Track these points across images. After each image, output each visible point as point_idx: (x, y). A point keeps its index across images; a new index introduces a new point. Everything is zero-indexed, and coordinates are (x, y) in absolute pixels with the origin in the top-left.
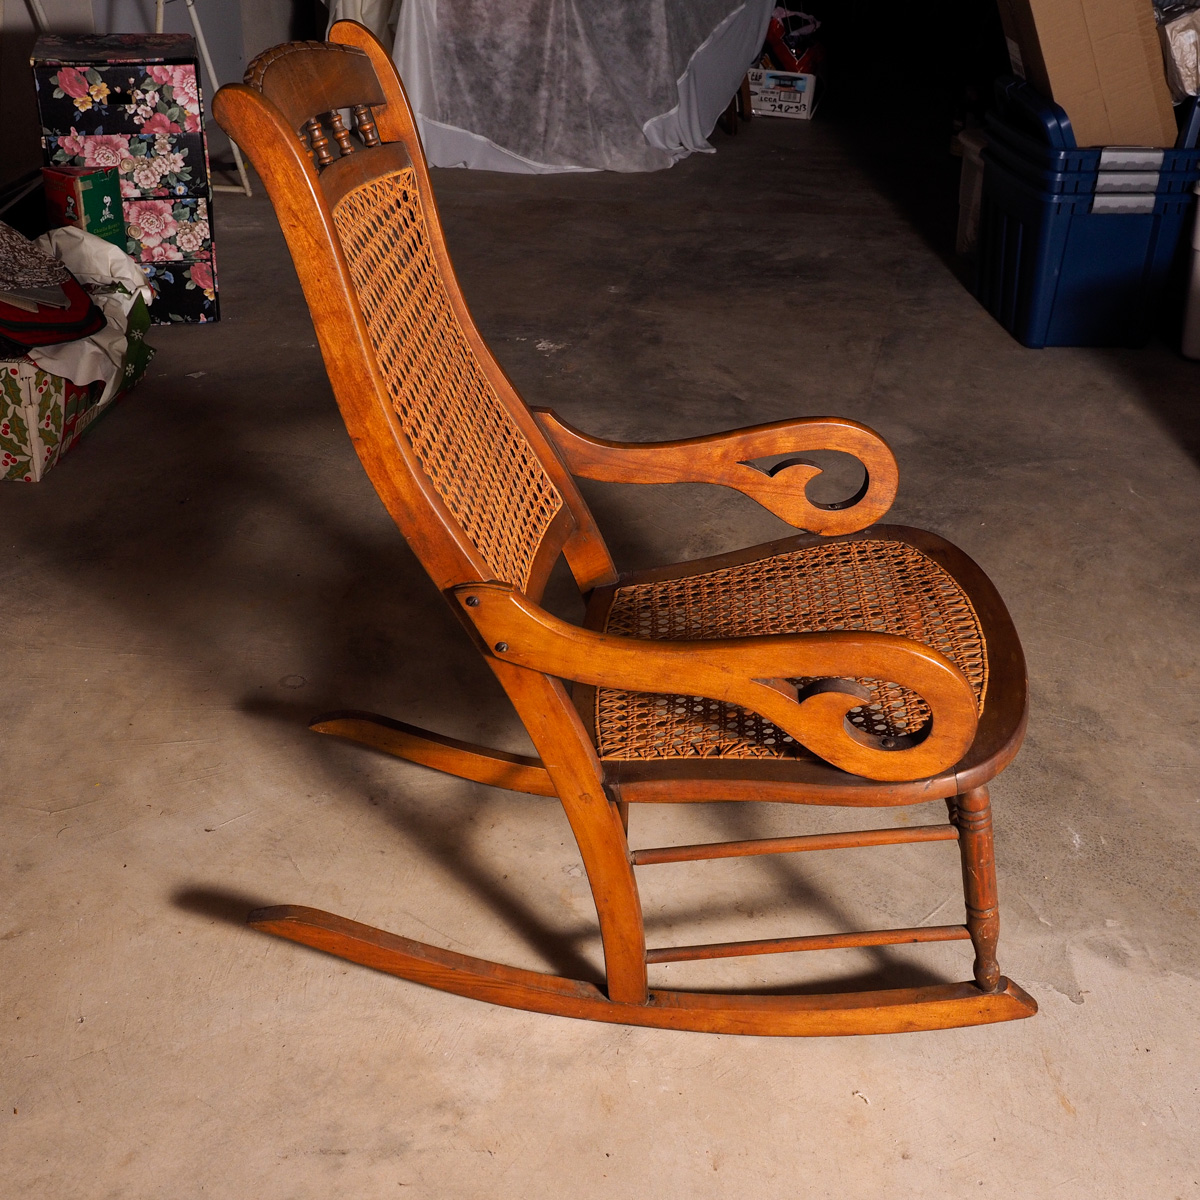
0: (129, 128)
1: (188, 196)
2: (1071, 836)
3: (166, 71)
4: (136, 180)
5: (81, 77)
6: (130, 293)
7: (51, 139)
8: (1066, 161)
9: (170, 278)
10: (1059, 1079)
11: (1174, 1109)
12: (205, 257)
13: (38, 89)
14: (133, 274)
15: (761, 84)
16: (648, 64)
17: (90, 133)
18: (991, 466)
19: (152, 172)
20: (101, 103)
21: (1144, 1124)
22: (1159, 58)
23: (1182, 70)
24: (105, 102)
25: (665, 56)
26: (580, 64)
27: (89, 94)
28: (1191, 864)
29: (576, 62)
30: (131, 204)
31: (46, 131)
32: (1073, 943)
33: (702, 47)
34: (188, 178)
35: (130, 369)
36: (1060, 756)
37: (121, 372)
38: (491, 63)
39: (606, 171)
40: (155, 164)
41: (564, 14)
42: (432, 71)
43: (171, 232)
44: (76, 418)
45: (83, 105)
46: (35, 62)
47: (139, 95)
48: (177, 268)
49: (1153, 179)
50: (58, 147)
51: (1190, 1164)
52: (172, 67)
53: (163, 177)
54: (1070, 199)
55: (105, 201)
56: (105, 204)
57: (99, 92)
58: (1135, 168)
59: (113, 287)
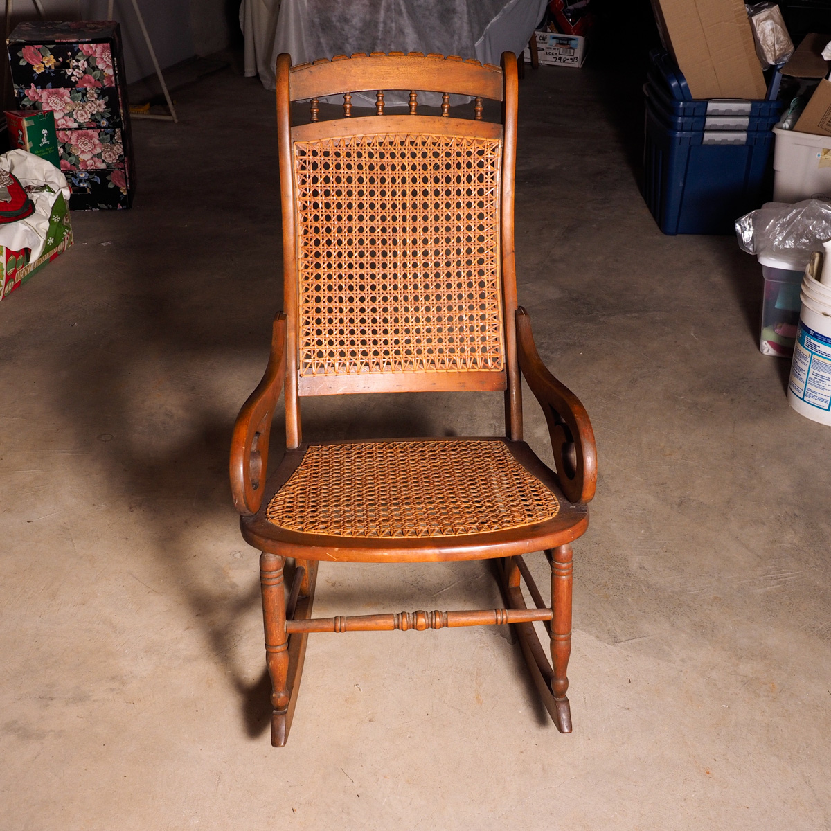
0: (68, 83)
1: (109, 127)
3: (91, 47)
4: (75, 117)
5: (37, 52)
6: (55, 192)
7: (21, 91)
8: (684, 109)
9: (98, 180)
12: (120, 167)
13: (10, 59)
14: (59, 180)
15: (546, 43)
16: (454, 32)
17: (43, 87)
18: (604, 315)
19: (85, 112)
20: (50, 68)
22: (751, 39)
24: (53, 68)
25: (466, 27)
26: (403, 33)
27: (42, 63)
28: (620, 568)
29: (401, 31)
30: (72, 133)
31: (15, 86)
33: (494, 20)
34: (109, 115)
35: (51, 241)
37: (46, 243)
38: (343, 32)
39: (423, 106)
40: (87, 107)
42: (304, 39)
43: (98, 150)
45: (38, 70)
46: (10, 42)
47: (75, 63)
48: (102, 174)
49: (745, 121)
50: (25, 96)
52: (95, 45)
53: (93, 115)
54: (687, 135)
55: (43, 133)
56: (43, 135)
57: (49, 61)
58: (732, 114)
59: (44, 188)
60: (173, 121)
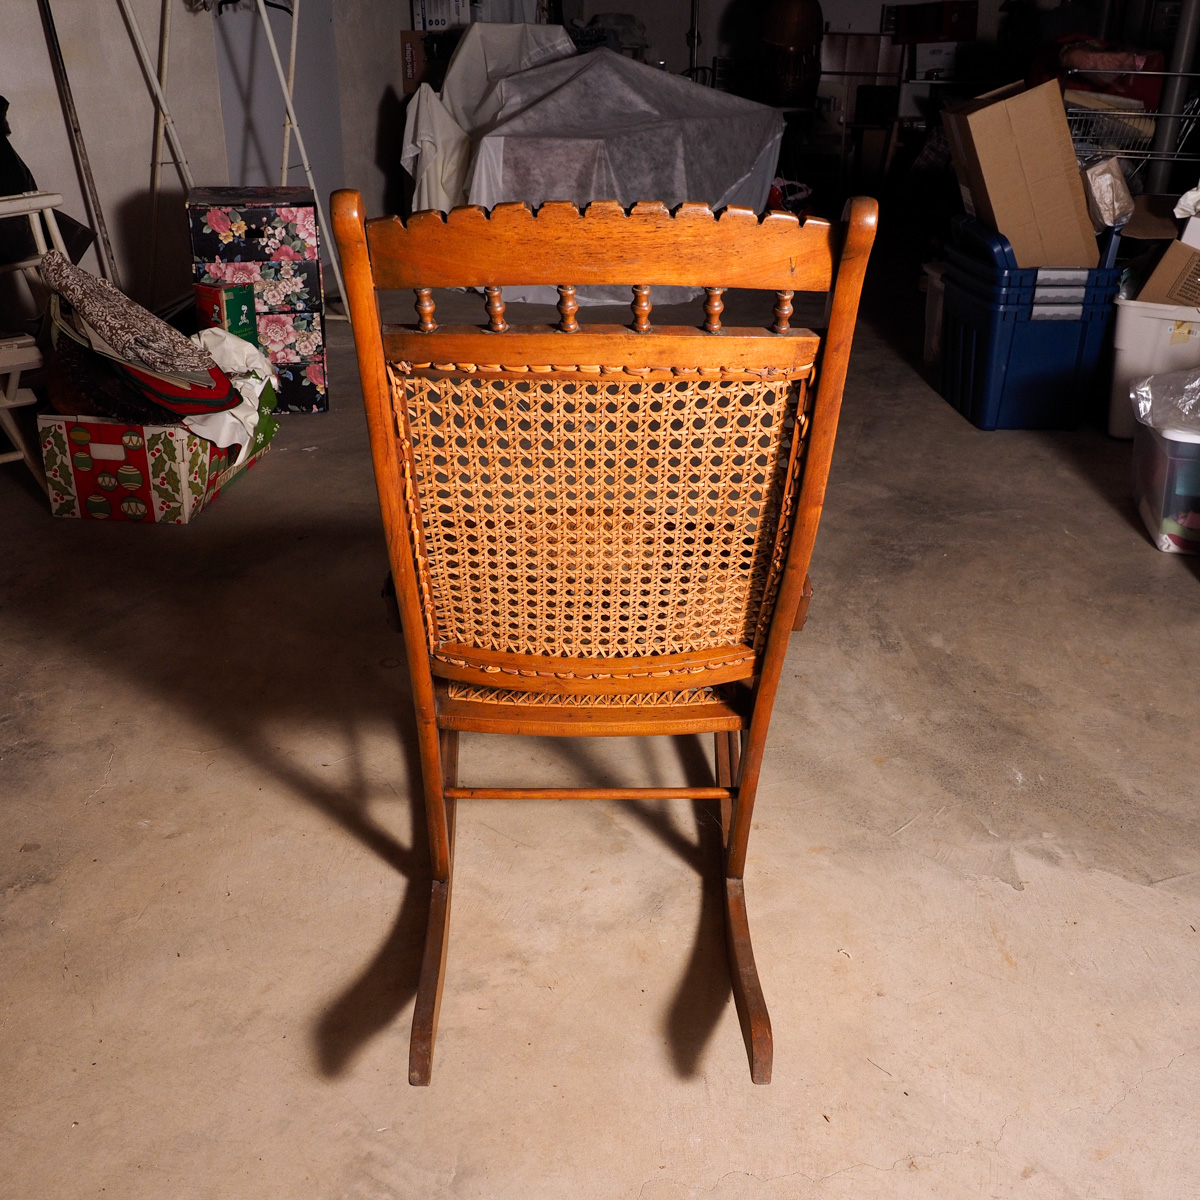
0: (260, 256)
1: (305, 311)
2: (1015, 774)
3: (291, 212)
4: (265, 298)
5: (225, 216)
6: (261, 380)
7: (200, 266)
8: (1009, 277)
9: (290, 376)
10: (1003, 943)
11: (1097, 964)
12: (317, 360)
13: (191, 226)
14: (263, 366)
17: (231, 261)
18: (952, 514)
19: (278, 292)
20: (240, 236)
21: (1071, 974)
22: (1083, 197)
23: (1101, 205)
24: (243, 236)
27: (231, 230)
28: (1112, 794)
30: (261, 317)
31: (197, 259)
32: (1016, 849)
34: (306, 297)
35: (260, 437)
36: (1007, 718)
37: (253, 441)
40: (280, 286)
41: (605, 179)
43: (292, 340)
44: (217, 476)
45: (226, 238)
46: (190, 206)
47: (270, 231)
48: (296, 369)
49: (1081, 292)
50: (205, 272)
51: (1108, 1001)
52: (296, 209)
53: (287, 296)
54: (1013, 309)
55: (243, 309)
56: (243, 312)
57: (239, 228)
58: (1066, 283)
59: (248, 374)
60: (347, 321)
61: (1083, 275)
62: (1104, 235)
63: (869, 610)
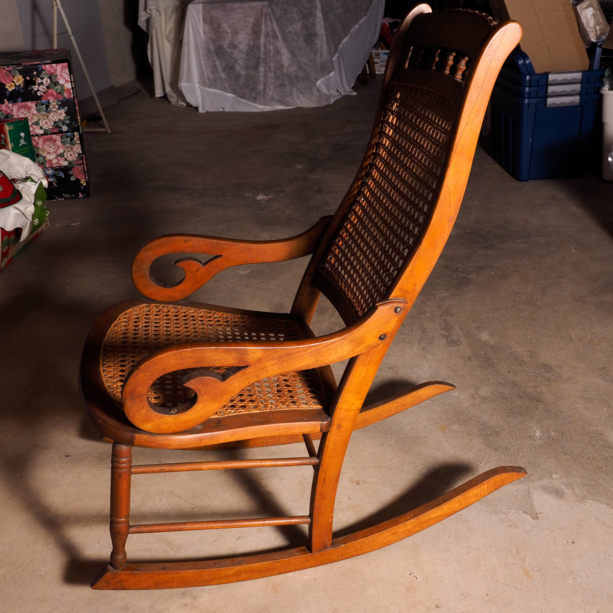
0: (35, 97)
1: (69, 132)
2: (535, 431)
3: (52, 67)
4: (41, 125)
5: (8, 73)
6: (36, 182)
8: (530, 80)
9: (62, 175)
10: (524, 561)
11: (587, 573)
12: (79, 163)
14: (37, 173)
15: (380, 58)
16: (317, 50)
17: (15, 102)
18: (498, 243)
19: (49, 120)
20: (19, 86)
21: (570, 582)
22: (575, 24)
23: (587, 29)
24: (22, 85)
25: (325, 46)
26: (280, 53)
27: (13, 82)
28: (600, 442)
29: (278, 52)
30: (39, 138)
32: (534, 488)
33: (345, 40)
34: (68, 122)
35: (36, 221)
36: (530, 390)
37: (32, 223)
38: (233, 56)
39: (298, 107)
40: (50, 116)
41: (270, 28)
42: (203, 62)
43: (61, 151)
44: (9, 249)
45: (10, 87)
47: (39, 80)
48: (65, 170)
49: (578, 87)
51: (595, 602)
52: (55, 65)
53: (55, 122)
54: (534, 101)
55: (21, 135)
56: (21, 137)
57: (18, 80)
58: (567, 82)
59: (26, 179)
60: (107, 132)
61: (578, 76)
62: (591, 48)
63: (440, 316)
